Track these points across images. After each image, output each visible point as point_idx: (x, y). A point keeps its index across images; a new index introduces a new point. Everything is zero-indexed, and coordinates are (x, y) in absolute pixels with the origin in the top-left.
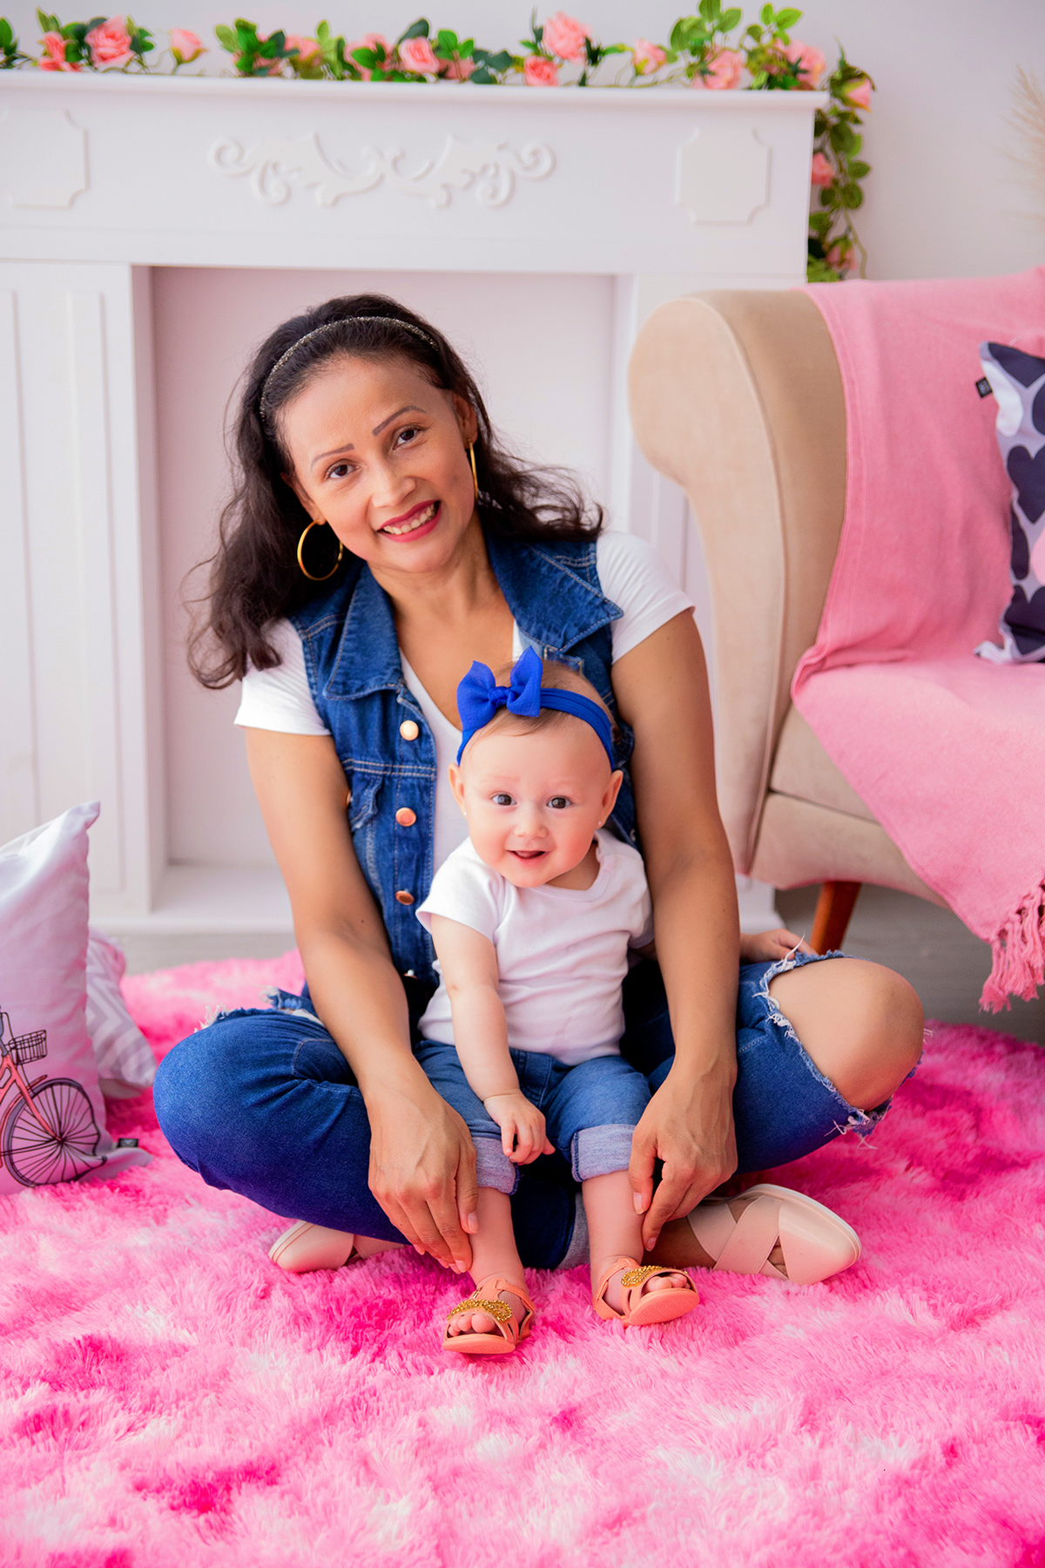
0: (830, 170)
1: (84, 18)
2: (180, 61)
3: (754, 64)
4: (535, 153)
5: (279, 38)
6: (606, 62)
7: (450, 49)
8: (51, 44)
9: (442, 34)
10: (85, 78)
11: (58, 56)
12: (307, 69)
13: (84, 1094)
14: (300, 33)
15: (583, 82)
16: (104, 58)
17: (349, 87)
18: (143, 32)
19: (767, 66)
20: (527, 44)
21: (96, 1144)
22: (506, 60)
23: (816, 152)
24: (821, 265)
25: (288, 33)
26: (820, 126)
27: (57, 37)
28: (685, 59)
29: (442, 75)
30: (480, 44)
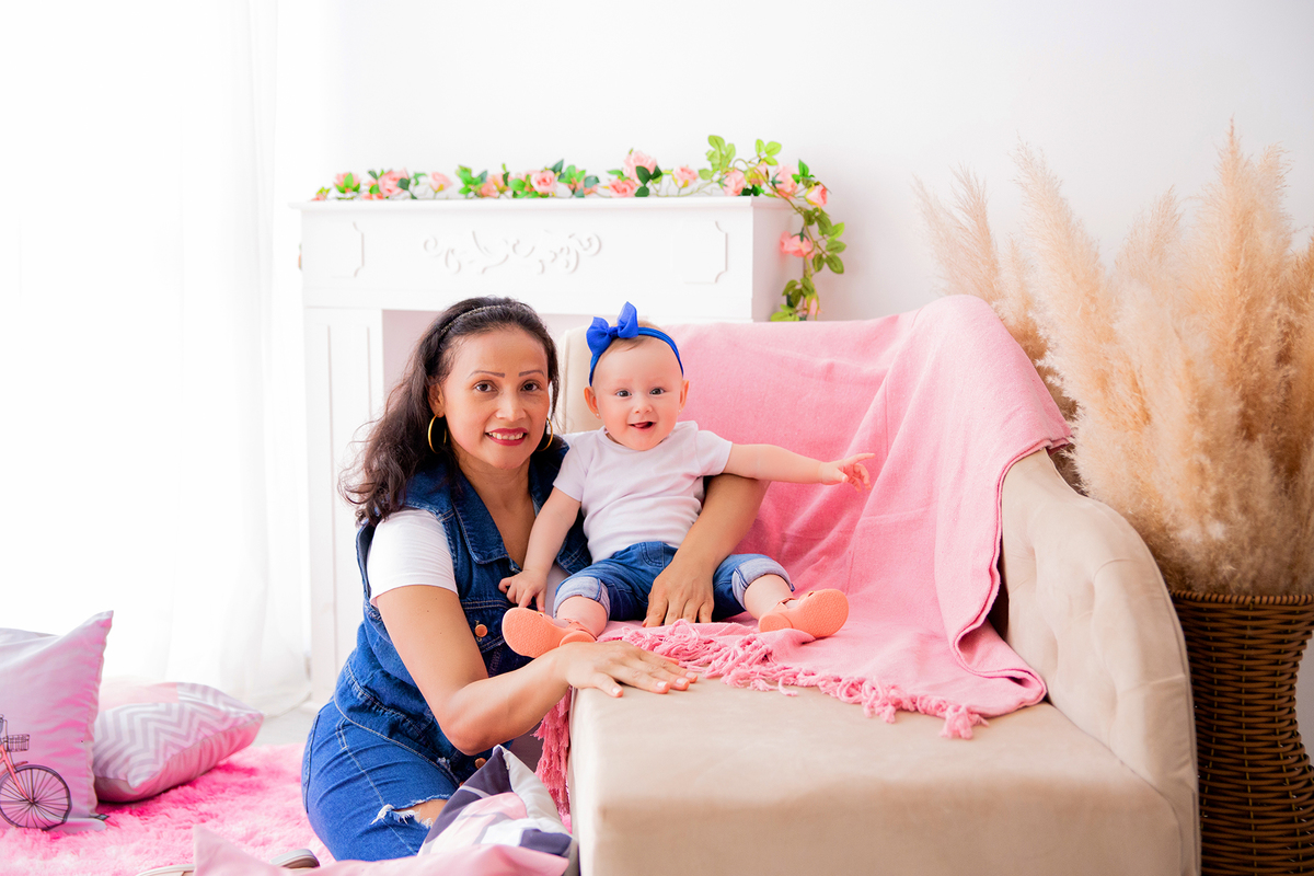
4: (589, 240)
5: (483, 175)
7: (574, 177)
9: (570, 169)
13: (61, 779)
14: (493, 169)
18: (406, 177)
21: (67, 811)
24: (793, 315)
25: (488, 172)
29: (573, 194)
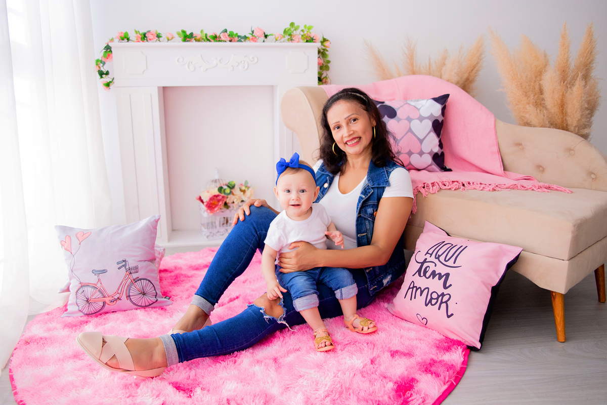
0: (322, 61)
1: (145, 31)
2: (168, 40)
3: (303, 38)
4: (253, 58)
5: (192, 34)
6: (268, 38)
7: (232, 35)
8: (138, 37)
9: (230, 32)
10: (146, 43)
11: (140, 40)
12: (198, 40)
13: (151, 283)
14: (197, 33)
15: (264, 41)
16: (150, 40)
17: (208, 43)
18: (159, 34)
19: (306, 38)
20: (250, 34)
21: (156, 295)
22: (245, 38)
23: (319, 57)
24: (321, 83)
25: (194, 33)
26: (319, 52)
27: (140, 36)
28: (287, 37)
29: (230, 41)
30: (239, 35)
